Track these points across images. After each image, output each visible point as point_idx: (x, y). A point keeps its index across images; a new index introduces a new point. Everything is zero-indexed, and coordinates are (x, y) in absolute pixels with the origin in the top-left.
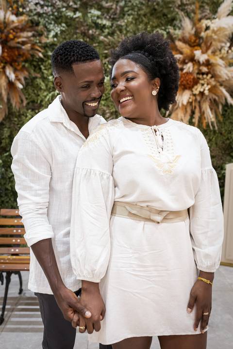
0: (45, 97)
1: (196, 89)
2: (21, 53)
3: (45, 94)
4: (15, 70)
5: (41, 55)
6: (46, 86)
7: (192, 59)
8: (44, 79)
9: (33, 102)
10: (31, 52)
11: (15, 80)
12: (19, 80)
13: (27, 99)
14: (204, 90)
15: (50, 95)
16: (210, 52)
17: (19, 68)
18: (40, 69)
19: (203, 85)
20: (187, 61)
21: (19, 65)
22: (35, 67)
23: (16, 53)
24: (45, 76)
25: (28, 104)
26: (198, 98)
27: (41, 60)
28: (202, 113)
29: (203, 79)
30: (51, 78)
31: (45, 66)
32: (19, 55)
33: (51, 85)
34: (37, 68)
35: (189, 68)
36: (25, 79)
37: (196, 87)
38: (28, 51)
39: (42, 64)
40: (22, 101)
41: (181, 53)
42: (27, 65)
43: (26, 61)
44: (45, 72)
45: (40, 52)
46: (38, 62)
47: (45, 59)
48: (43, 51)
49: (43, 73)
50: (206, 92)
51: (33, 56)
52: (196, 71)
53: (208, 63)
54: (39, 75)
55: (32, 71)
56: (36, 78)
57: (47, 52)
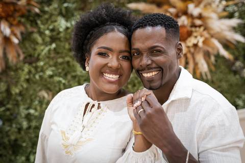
0: (42, 50)
1: (190, 41)
2: (17, 8)
3: (42, 47)
4: (11, 25)
5: (37, 10)
6: (43, 40)
7: (185, 13)
8: (41, 33)
9: (30, 56)
10: (27, 8)
11: (10, 35)
12: (15, 35)
13: (24, 53)
14: (198, 42)
15: (47, 49)
16: (202, 5)
17: (15, 23)
18: (37, 24)
19: (196, 37)
20: (180, 14)
21: (14, 20)
22: (32, 21)
23: (12, 8)
24: (42, 30)
25: (25, 58)
26: (192, 50)
27: (37, 15)
28: (196, 64)
29: (196, 31)
30: (47, 32)
31: (42, 21)
32: (15, 10)
33: (48, 39)
34: (34, 23)
35: (183, 21)
36: (22, 33)
37: (189, 39)
38: (24, 6)
39: (39, 19)
40: (19, 55)
41: (174, 7)
42: (23, 20)
43: (22, 16)
44: (42, 27)
45: (36, 7)
46: (34, 17)
47: (41, 14)
48: (39, 6)
49: (40, 28)
50: (200, 44)
51: (29, 11)
52: (190, 24)
53: (200, 17)
54: (35, 30)
55: (28, 26)
56: (32, 33)
57: (43, 7)
